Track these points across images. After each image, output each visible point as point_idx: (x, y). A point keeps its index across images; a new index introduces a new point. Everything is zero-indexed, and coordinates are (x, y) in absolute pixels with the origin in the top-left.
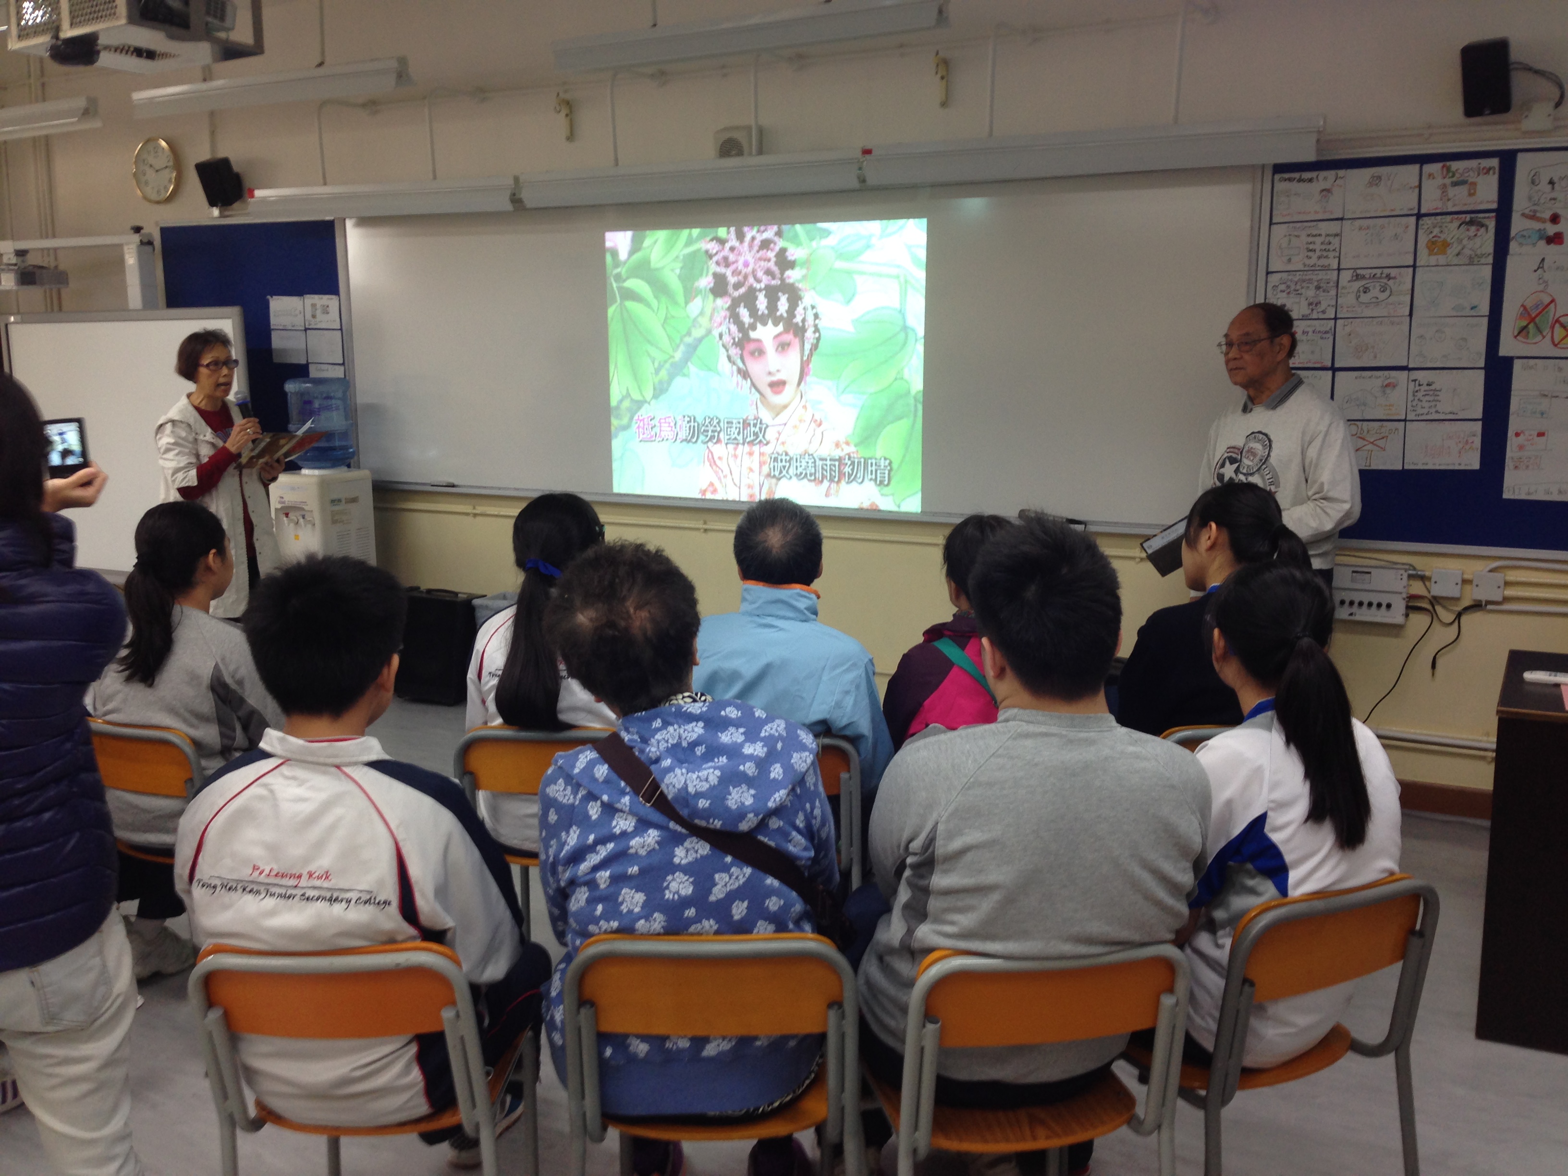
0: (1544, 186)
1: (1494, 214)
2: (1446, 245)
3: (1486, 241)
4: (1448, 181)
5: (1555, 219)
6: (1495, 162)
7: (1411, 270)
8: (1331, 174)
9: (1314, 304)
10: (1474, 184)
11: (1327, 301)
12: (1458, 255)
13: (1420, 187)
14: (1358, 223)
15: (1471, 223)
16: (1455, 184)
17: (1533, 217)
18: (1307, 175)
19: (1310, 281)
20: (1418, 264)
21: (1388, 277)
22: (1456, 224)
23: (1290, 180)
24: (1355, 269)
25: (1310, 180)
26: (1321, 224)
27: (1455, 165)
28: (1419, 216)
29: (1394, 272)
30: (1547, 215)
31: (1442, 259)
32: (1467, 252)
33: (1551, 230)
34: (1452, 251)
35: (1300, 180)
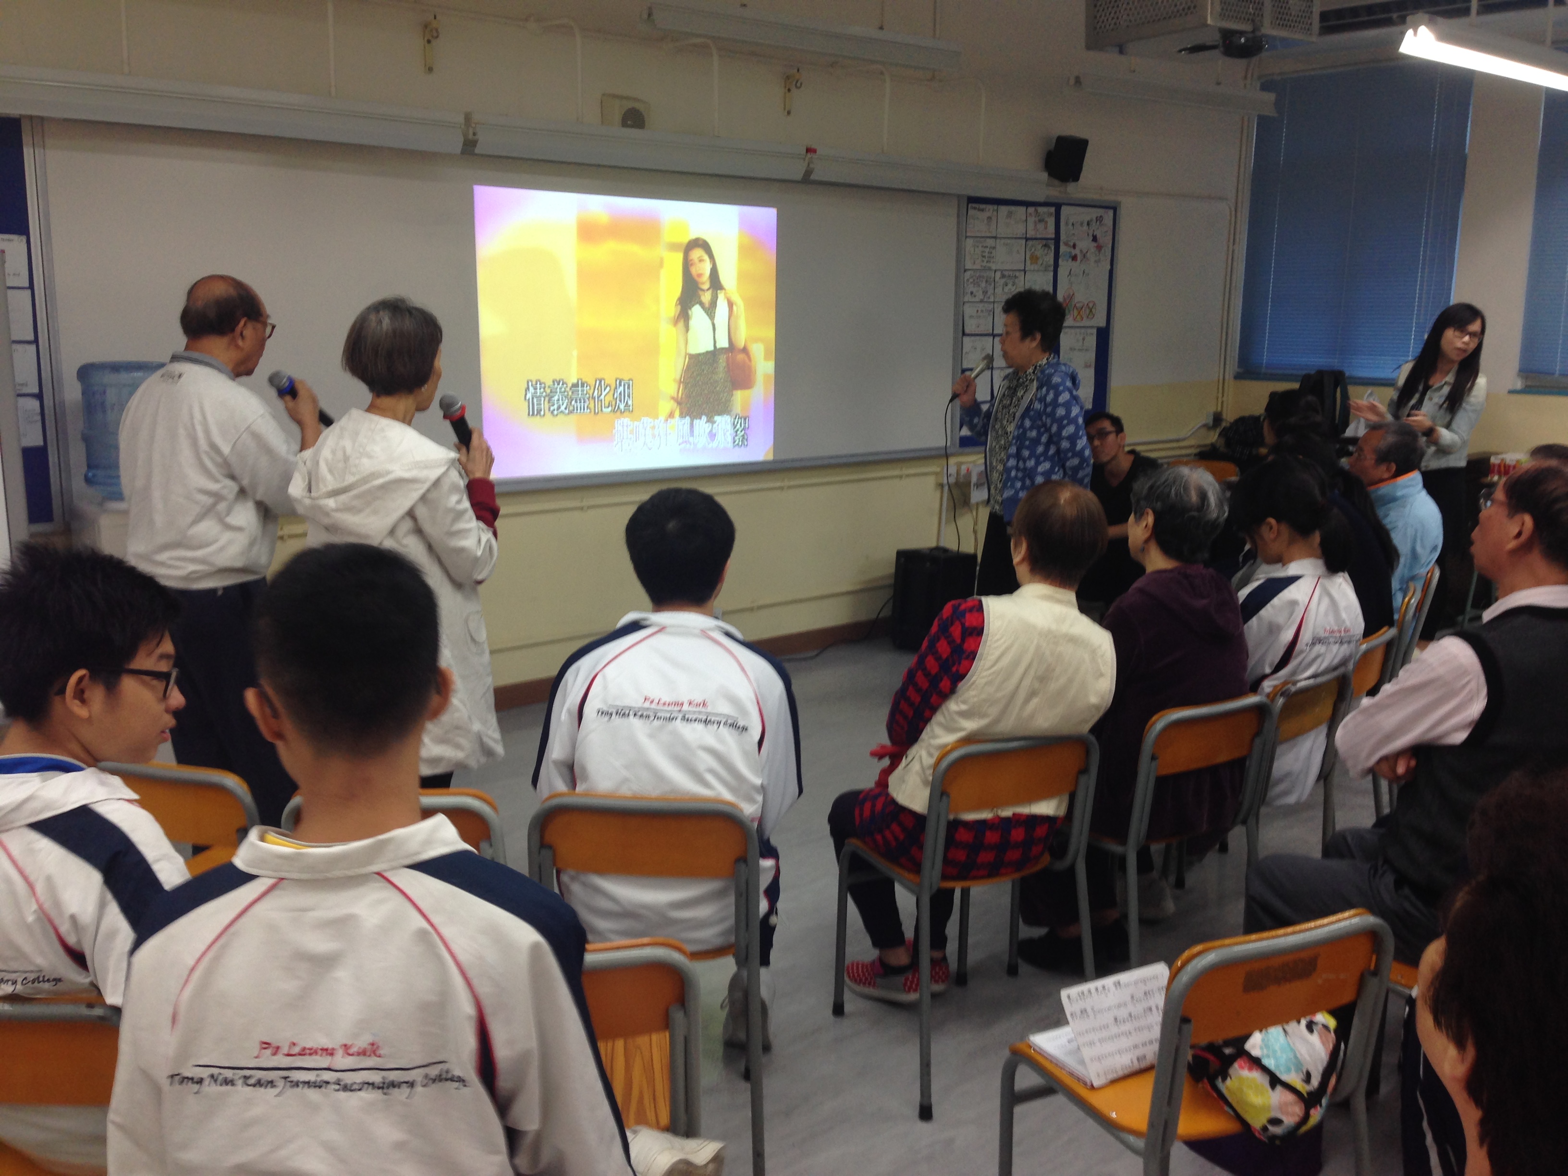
0: (1070, 226)
1: (1053, 241)
2: (1037, 258)
3: (1050, 259)
4: (1037, 219)
5: (1074, 246)
6: (1053, 210)
7: (1023, 273)
8: (990, 207)
9: (985, 292)
10: (1046, 222)
11: (990, 291)
12: (1041, 265)
13: (1026, 220)
14: (1003, 241)
15: (1046, 246)
16: (1040, 221)
17: (1066, 244)
18: (982, 206)
19: (983, 277)
20: (1026, 269)
21: (1016, 277)
22: (1041, 245)
23: (975, 208)
24: (1002, 271)
25: (982, 210)
26: (988, 240)
27: (1041, 210)
28: (1027, 239)
29: (1017, 274)
30: (1072, 244)
31: (1036, 267)
32: (1045, 263)
33: (1074, 252)
34: (1040, 262)
35: (979, 210)
